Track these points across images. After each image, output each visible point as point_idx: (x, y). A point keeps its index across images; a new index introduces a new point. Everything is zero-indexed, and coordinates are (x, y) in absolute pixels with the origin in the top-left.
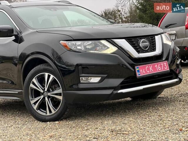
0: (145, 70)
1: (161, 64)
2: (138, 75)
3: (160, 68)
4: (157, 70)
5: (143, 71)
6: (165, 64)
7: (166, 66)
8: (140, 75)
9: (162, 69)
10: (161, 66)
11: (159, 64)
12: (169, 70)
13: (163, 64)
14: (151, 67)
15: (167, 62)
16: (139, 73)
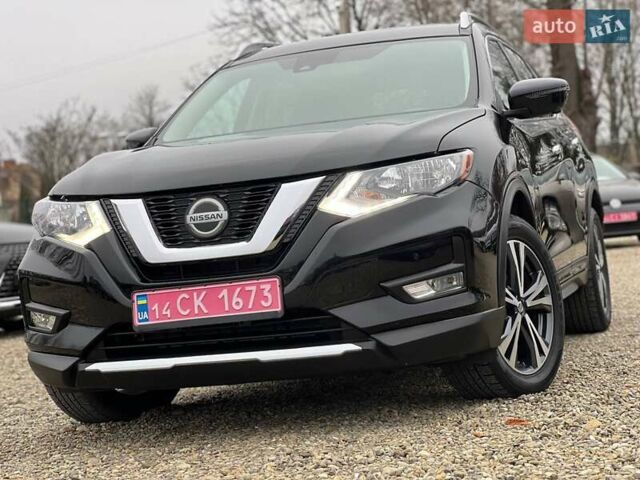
0: (172, 307)
1: (248, 288)
2: (139, 320)
3: (237, 303)
4: (227, 309)
5: (161, 308)
6: (267, 287)
7: (270, 296)
8: (146, 320)
9: (250, 307)
10: (245, 295)
11: (238, 289)
12: (279, 309)
13: (258, 287)
14: (201, 298)
15: (277, 280)
16: (146, 316)
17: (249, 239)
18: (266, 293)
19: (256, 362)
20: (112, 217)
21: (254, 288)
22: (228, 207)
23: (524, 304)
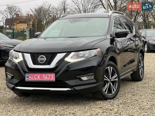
0: (33, 77)
1: (49, 75)
2: (27, 79)
3: (46, 78)
4: (44, 79)
5: (31, 77)
6: (52, 75)
7: (53, 77)
9: (49, 79)
10: (48, 76)
11: (47, 75)
12: (54, 80)
13: (51, 75)
14: (39, 76)
15: (54, 74)
16: (28, 79)
17: (50, 65)
18: (52, 77)
19: (49, 90)
20: (23, 57)
21: (50, 75)
22: (46, 57)
23: (111, 80)
